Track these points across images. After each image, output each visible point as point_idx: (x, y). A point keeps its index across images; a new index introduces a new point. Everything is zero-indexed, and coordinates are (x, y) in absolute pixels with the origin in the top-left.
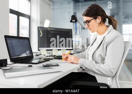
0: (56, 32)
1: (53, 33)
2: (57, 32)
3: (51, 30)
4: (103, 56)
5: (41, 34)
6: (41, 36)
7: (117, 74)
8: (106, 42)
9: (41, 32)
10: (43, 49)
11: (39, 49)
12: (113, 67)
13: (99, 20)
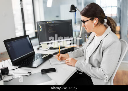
0: (55, 25)
1: (52, 26)
2: (57, 25)
3: (50, 24)
4: (99, 60)
5: (40, 29)
6: (41, 30)
7: (111, 78)
8: (103, 47)
9: (40, 27)
10: (43, 43)
11: (40, 43)
12: (107, 73)
13: (96, 21)
